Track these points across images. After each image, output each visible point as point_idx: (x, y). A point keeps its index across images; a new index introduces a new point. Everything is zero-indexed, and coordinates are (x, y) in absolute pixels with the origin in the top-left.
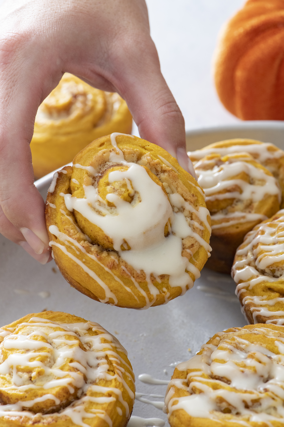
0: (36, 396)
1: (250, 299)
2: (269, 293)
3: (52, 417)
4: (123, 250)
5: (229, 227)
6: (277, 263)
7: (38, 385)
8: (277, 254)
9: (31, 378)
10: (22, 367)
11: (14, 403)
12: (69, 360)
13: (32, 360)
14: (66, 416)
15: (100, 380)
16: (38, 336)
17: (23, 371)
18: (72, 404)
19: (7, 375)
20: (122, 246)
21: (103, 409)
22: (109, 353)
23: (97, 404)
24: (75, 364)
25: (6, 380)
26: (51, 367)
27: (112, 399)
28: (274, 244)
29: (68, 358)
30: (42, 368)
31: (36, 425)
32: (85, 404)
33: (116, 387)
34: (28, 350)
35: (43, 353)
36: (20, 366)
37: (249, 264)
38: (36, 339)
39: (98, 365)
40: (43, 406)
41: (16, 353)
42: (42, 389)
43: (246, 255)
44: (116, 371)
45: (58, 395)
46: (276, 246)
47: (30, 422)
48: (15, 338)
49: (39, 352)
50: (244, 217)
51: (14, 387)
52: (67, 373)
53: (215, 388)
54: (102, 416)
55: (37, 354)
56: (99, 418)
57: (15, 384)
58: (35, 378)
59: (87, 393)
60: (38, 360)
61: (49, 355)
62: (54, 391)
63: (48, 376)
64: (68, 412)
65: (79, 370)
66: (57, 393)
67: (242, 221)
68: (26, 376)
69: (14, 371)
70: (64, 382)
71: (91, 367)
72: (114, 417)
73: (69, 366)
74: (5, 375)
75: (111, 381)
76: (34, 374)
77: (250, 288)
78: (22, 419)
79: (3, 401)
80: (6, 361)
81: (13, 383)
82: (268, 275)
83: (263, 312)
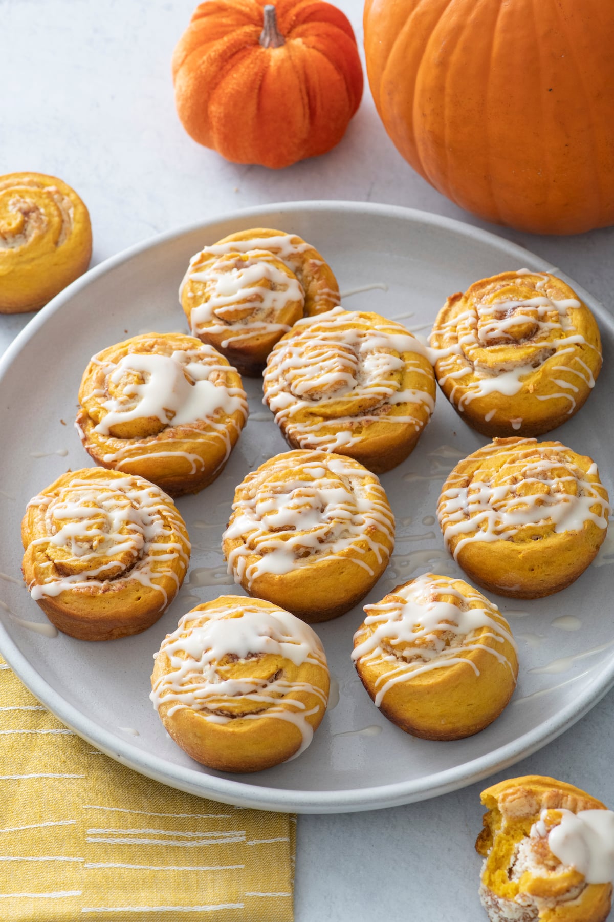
0: (100, 564)
1: (293, 427)
2: (311, 418)
3: (120, 583)
4: (171, 418)
5: (248, 339)
6: (315, 387)
7: (100, 553)
8: (312, 378)
9: (91, 547)
10: (81, 538)
11: (78, 573)
12: (125, 522)
13: (89, 529)
14: (134, 579)
15: (159, 537)
16: (89, 502)
17: (83, 541)
18: (135, 566)
19: (65, 546)
20: (167, 416)
21: (168, 567)
22: (160, 507)
23: (161, 562)
24: (131, 526)
25: (65, 552)
26: (108, 532)
27: (175, 555)
28: (306, 366)
29: (124, 521)
30: (102, 536)
31: (107, 593)
32: (150, 564)
33: (176, 542)
34: (81, 519)
35: (99, 520)
36: (78, 536)
37: (283, 390)
38: (88, 506)
39: (152, 522)
40: (109, 573)
41: (70, 522)
42: (106, 556)
43: (277, 380)
44: (172, 525)
45: (123, 561)
46: (310, 368)
47: (101, 591)
48: (64, 506)
49: (94, 519)
50: (264, 328)
51: (75, 558)
52: (127, 536)
53: (285, 539)
54: (169, 574)
55: (93, 521)
56: (167, 576)
57: (76, 555)
58: (96, 546)
59: (149, 553)
60: (95, 528)
61: (105, 520)
62: (119, 557)
63: (108, 542)
64: (135, 575)
65: (137, 532)
66: (122, 558)
67: (263, 332)
68: (86, 546)
69: (73, 542)
70: (126, 546)
71: (146, 525)
72: (179, 572)
73: (127, 529)
74: (62, 546)
75: (169, 537)
76: (95, 543)
77: (290, 416)
78: (92, 589)
79: (65, 573)
80: (60, 532)
81: (73, 554)
82: (305, 400)
83: (311, 438)
